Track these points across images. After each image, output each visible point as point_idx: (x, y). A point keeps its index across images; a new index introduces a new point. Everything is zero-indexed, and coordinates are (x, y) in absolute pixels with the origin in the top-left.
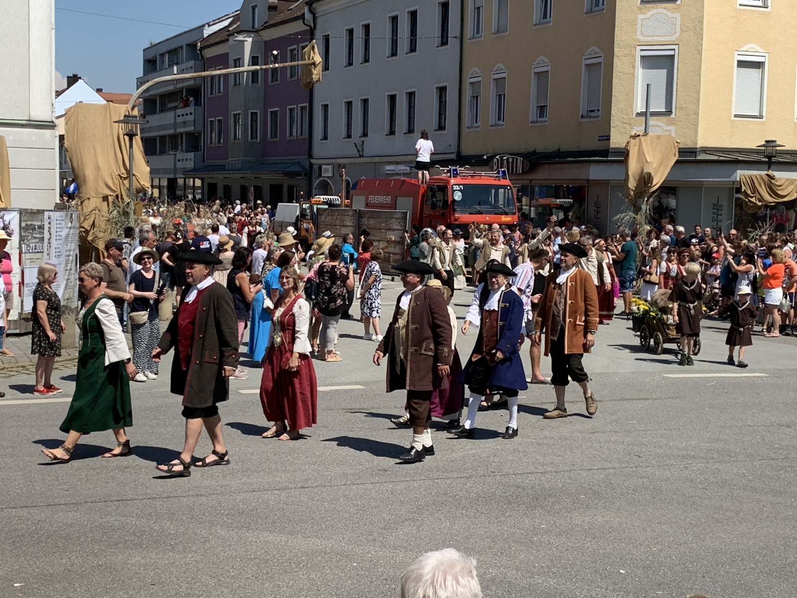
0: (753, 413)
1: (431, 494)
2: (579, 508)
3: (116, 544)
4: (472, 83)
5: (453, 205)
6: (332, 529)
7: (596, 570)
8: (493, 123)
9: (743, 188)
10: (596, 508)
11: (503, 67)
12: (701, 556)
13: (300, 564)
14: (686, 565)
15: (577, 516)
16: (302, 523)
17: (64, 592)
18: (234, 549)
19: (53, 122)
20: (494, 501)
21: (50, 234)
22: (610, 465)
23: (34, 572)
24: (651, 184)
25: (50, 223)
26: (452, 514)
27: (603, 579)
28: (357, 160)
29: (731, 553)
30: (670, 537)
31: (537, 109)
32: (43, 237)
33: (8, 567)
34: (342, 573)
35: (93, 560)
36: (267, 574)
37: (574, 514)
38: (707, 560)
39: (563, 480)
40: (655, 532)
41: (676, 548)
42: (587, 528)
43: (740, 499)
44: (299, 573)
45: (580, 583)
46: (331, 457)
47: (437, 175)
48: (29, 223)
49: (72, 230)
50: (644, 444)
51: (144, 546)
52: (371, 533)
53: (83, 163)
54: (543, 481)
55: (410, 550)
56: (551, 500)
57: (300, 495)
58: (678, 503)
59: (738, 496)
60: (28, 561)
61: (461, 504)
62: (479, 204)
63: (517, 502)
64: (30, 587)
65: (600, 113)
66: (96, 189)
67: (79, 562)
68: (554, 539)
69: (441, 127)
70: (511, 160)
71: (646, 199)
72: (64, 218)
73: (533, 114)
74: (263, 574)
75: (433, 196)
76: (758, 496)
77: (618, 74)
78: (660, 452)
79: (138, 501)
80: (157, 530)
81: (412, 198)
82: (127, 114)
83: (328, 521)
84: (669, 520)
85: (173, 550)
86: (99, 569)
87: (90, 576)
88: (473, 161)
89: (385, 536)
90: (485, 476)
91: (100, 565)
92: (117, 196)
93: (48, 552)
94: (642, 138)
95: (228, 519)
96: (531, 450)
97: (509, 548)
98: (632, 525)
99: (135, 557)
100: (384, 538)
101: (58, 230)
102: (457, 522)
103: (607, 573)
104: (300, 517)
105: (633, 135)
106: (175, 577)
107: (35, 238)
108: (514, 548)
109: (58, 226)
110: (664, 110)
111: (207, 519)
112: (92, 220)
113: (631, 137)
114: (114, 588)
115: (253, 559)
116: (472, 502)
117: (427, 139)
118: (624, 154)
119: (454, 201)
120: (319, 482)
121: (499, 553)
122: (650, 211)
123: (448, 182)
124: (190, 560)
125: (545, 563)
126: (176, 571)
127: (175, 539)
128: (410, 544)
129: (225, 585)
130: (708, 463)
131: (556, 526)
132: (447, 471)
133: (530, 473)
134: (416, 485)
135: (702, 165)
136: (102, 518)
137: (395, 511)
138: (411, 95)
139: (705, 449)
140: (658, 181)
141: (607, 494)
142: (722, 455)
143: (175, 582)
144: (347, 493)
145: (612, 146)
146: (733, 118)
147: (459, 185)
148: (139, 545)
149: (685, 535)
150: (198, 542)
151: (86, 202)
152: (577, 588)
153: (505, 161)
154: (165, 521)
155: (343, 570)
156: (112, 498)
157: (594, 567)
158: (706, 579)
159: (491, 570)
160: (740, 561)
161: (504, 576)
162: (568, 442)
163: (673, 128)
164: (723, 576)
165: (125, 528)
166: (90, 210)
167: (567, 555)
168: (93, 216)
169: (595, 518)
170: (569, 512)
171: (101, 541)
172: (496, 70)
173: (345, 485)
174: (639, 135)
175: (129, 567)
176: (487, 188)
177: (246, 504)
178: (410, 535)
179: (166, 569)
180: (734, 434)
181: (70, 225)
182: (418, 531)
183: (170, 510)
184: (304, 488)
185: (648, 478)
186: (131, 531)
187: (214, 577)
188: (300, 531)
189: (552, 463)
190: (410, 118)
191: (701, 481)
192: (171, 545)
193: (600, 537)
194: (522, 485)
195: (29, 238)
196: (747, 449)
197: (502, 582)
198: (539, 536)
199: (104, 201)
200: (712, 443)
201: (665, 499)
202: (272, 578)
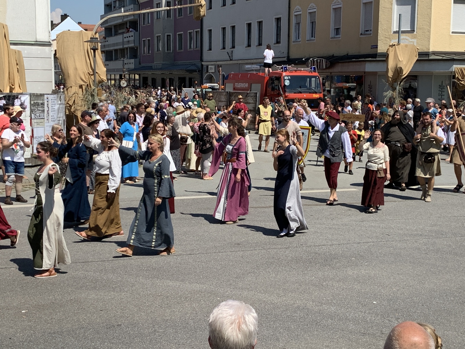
0: (458, 208)
1: (265, 258)
2: (351, 266)
3: (81, 287)
4: (296, 15)
5: (284, 88)
6: (206, 278)
7: (359, 302)
8: (309, 39)
9: (457, 76)
10: (361, 265)
11: (314, 6)
12: (422, 293)
13: (186, 299)
14: (413, 298)
15: (349, 270)
16: (189, 275)
17: (50, 315)
18: (149, 290)
19: (50, 42)
20: (301, 262)
21: (48, 108)
22: (371, 240)
23: (34, 304)
24: (402, 74)
25: (48, 102)
26: (276, 269)
27: (363, 306)
28: (228, 62)
29: (440, 291)
30: (404, 282)
31: (335, 30)
32: (44, 110)
33: (19, 301)
34: (210, 304)
35: (67, 297)
36: (167, 304)
37: (348, 269)
38: (425, 296)
39: (343, 249)
40: (395, 279)
41: (407, 289)
42: (355, 277)
43: (447, 260)
44: (186, 304)
45: (349, 309)
46: (208, 236)
47: (275, 71)
48: (35, 102)
49: (61, 105)
50: (392, 228)
51: (97, 289)
52: (229, 280)
53: (67, 66)
54: (331, 250)
55: (251, 290)
56: (335, 261)
57: (188, 258)
58: (410, 262)
59: (446, 258)
60: (30, 297)
61: (282, 263)
62: (300, 87)
63: (315, 262)
64: (31, 312)
65: (372, 32)
66: (75, 81)
67: (59, 298)
68: (336, 284)
69: (278, 42)
70: (319, 61)
71: (399, 83)
72: (56, 99)
73: (332, 33)
74: (165, 304)
75: (273, 83)
76: (458, 258)
77: (383, 8)
78: (401, 233)
79: (95, 263)
80: (105, 279)
81: (260, 84)
82: (92, 37)
83: (204, 273)
84: (404, 272)
85: (114, 291)
86: (71, 302)
87: (66, 306)
88: (297, 62)
89: (237, 282)
90: (297, 247)
91: (71, 300)
92: (88, 85)
93: (42, 292)
94: (396, 46)
95: (146, 272)
96: (325, 232)
97: (309, 289)
98: (382, 275)
99: (92, 295)
100: (236, 283)
101: (53, 105)
102: (279, 274)
103: (365, 303)
104: (188, 271)
105: (391, 44)
106: (114, 306)
107: (39, 110)
108: (311, 289)
109: (53, 103)
110: (410, 30)
111: (135, 272)
112: (73, 99)
113: (390, 46)
114: (79, 313)
115: (159, 296)
116: (288, 262)
117: (270, 49)
118: (386, 56)
119: (285, 85)
120: (200, 251)
121: (303, 292)
122: (401, 89)
123: (281, 74)
124: (123, 297)
125: (329, 297)
126: (115, 303)
127: (115, 285)
128: (251, 287)
129: (143, 311)
130: (430, 238)
131: (337, 276)
132: (274, 244)
133: (323, 245)
134: (256, 252)
135: (432, 62)
136: (74, 273)
137: (243, 268)
138: (260, 23)
139: (428, 230)
140: (406, 72)
141: (368, 257)
142: (438, 234)
143: (114, 309)
144: (216, 258)
145: (379, 52)
146: (451, 34)
147: (288, 76)
148: (95, 288)
149: (413, 281)
150: (129, 286)
151: (70, 89)
152: (348, 312)
153: (316, 61)
154: (110, 274)
155: (211, 302)
156: (80, 261)
157: (358, 300)
158: (424, 307)
159: (297, 302)
160: (445, 296)
161: (305, 305)
162: (347, 227)
163: (415, 40)
164: (434, 305)
165: (87, 278)
166: (72, 94)
167: (343, 292)
168: (74, 97)
169: (360, 271)
170: (345, 268)
171: (72, 285)
172: (310, 7)
173: (215, 253)
174: (395, 45)
175: (88, 300)
176: (304, 78)
177: (157, 264)
178: (252, 281)
179: (109, 302)
180: (446, 221)
181: (60, 102)
182: (256, 279)
183: (113, 268)
184: (191, 254)
185: (393, 248)
186: (90, 280)
187: (137, 306)
188: (188, 280)
189: (337, 239)
190: (259, 37)
191: (424, 249)
192: (113, 288)
193: (363, 283)
194: (318, 252)
195: (36, 110)
196: (453, 230)
197: (304, 308)
198: (327, 282)
199: (80, 88)
200: (432, 227)
201: (403, 260)
202: (170, 307)
